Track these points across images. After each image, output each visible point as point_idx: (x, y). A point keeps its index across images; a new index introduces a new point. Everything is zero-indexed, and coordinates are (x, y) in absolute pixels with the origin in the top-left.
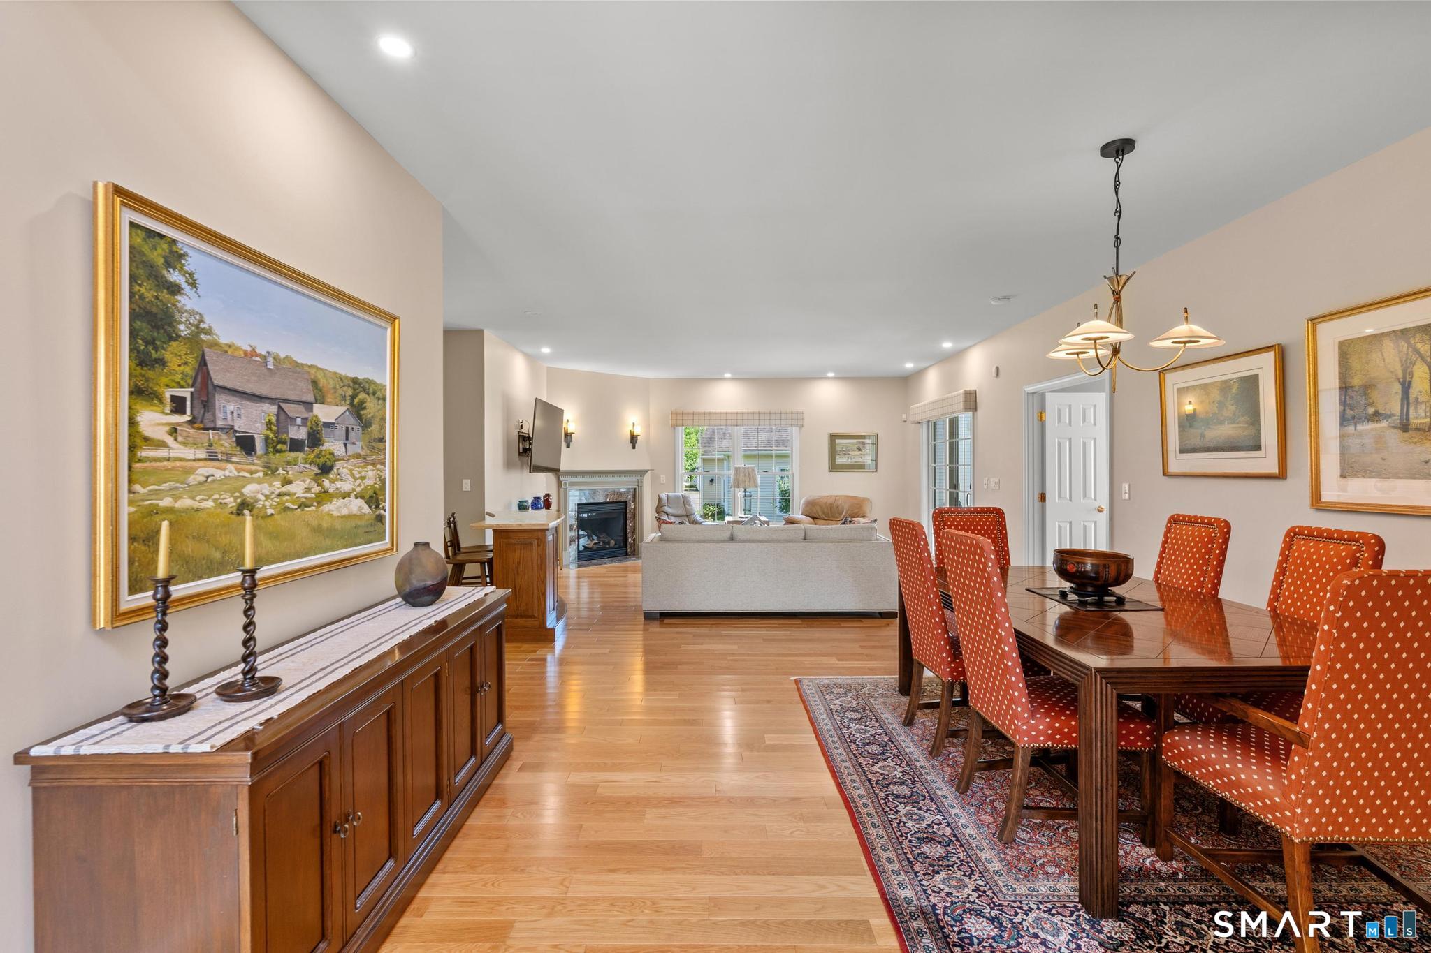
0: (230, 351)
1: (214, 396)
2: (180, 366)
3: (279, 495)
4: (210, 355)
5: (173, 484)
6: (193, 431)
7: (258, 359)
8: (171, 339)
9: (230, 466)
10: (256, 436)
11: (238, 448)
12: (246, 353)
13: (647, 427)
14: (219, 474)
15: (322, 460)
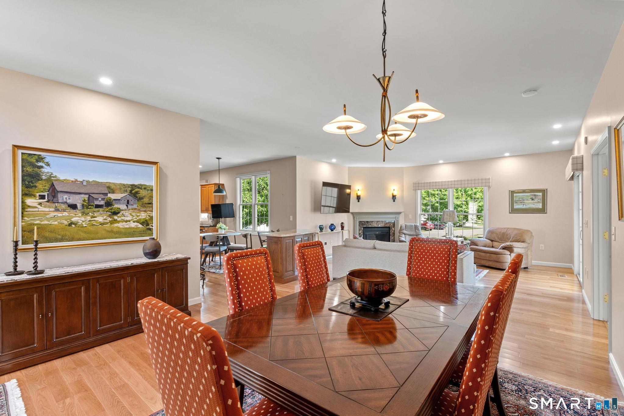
0: (65, 181)
1: (58, 194)
2: (42, 187)
3: (90, 221)
4: (55, 183)
5: (40, 218)
6: (48, 204)
7: (79, 182)
8: (39, 180)
9: (65, 213)
10: (77, 204)
11: (69, 208)
12: (72, 181)
13: (402, 191)
14: (60, 215)
15: (113, 211)
